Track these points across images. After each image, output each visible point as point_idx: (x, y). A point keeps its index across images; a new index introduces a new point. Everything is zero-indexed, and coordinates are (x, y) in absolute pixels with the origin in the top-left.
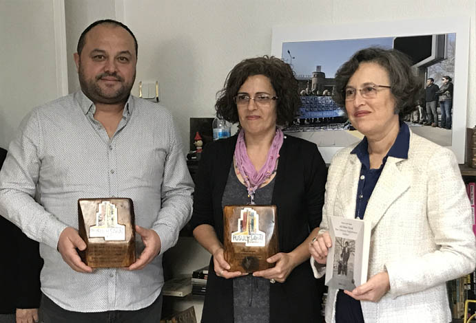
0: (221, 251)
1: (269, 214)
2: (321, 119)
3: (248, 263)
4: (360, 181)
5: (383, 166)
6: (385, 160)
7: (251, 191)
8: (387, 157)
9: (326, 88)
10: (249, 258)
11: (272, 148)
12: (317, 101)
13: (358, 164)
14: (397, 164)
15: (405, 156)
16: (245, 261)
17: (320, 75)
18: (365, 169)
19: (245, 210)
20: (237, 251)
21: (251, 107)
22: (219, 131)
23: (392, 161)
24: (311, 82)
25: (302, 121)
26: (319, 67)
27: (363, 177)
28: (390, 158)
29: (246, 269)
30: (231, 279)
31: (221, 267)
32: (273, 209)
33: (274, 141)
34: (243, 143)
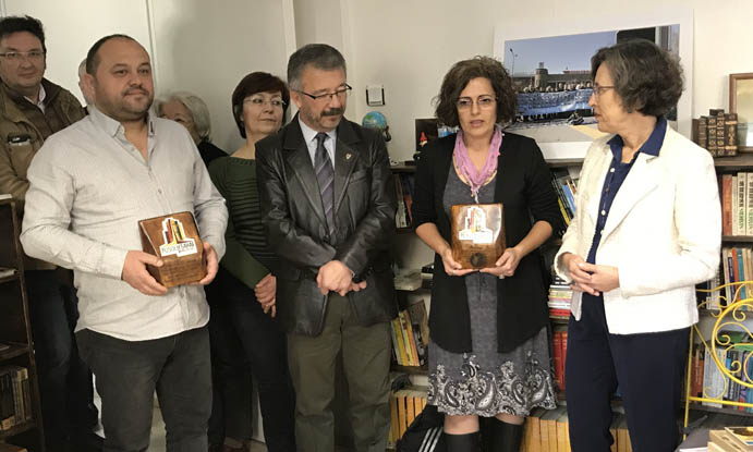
0: (449, 252)
1: (496, 212)
2: (544, 115)
3: (476, 259)
4: (609, 173)
5: (634, 161)
6: (636, 156)
7: (475, 191)
8: (638, 152)
9: (549, 84)
10: (477, 255)
11: (492, 146)
12: (540, 98)
13: (610, 156)
14: (647, 161)
15: (656, 154)
16: (472, 258)
17: (543, 72)
18: (616, 162)
19: (470, 209)
20: (464, 248)
21: (475, 111)
22: (443, 131)
23: (643, 157)
24: (533, 79)
25: (526, 117)
26: (541, 64)
27: (613, 170)
28: (641, 154)
29: (474, 266)
30: (464, 276)
31: (451, 267)
32: (499, 208)
33: (494, 141)
34: (462, 143)
